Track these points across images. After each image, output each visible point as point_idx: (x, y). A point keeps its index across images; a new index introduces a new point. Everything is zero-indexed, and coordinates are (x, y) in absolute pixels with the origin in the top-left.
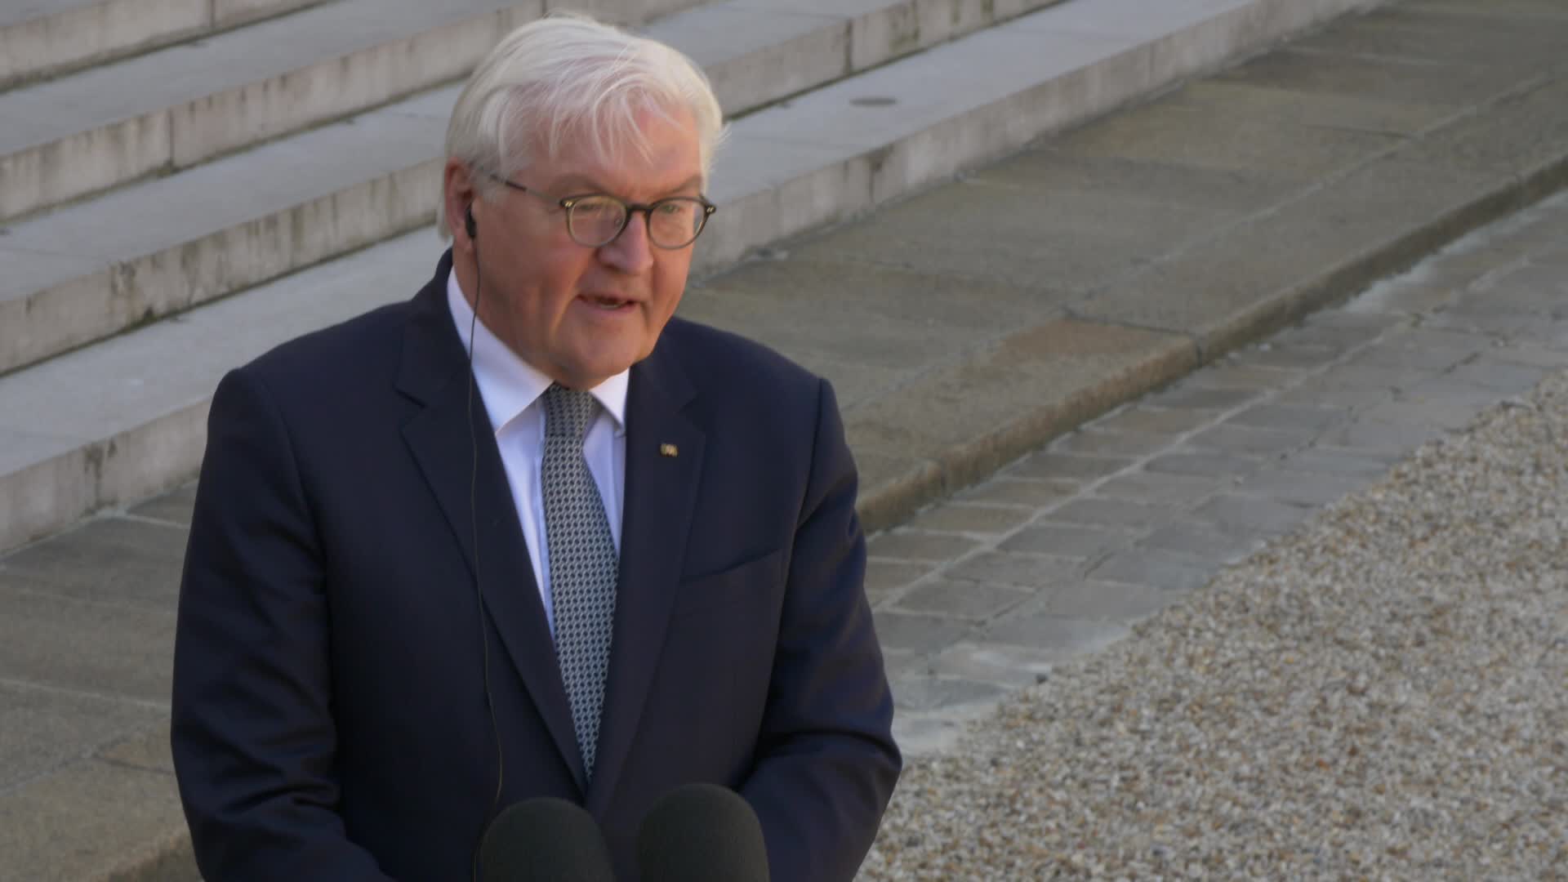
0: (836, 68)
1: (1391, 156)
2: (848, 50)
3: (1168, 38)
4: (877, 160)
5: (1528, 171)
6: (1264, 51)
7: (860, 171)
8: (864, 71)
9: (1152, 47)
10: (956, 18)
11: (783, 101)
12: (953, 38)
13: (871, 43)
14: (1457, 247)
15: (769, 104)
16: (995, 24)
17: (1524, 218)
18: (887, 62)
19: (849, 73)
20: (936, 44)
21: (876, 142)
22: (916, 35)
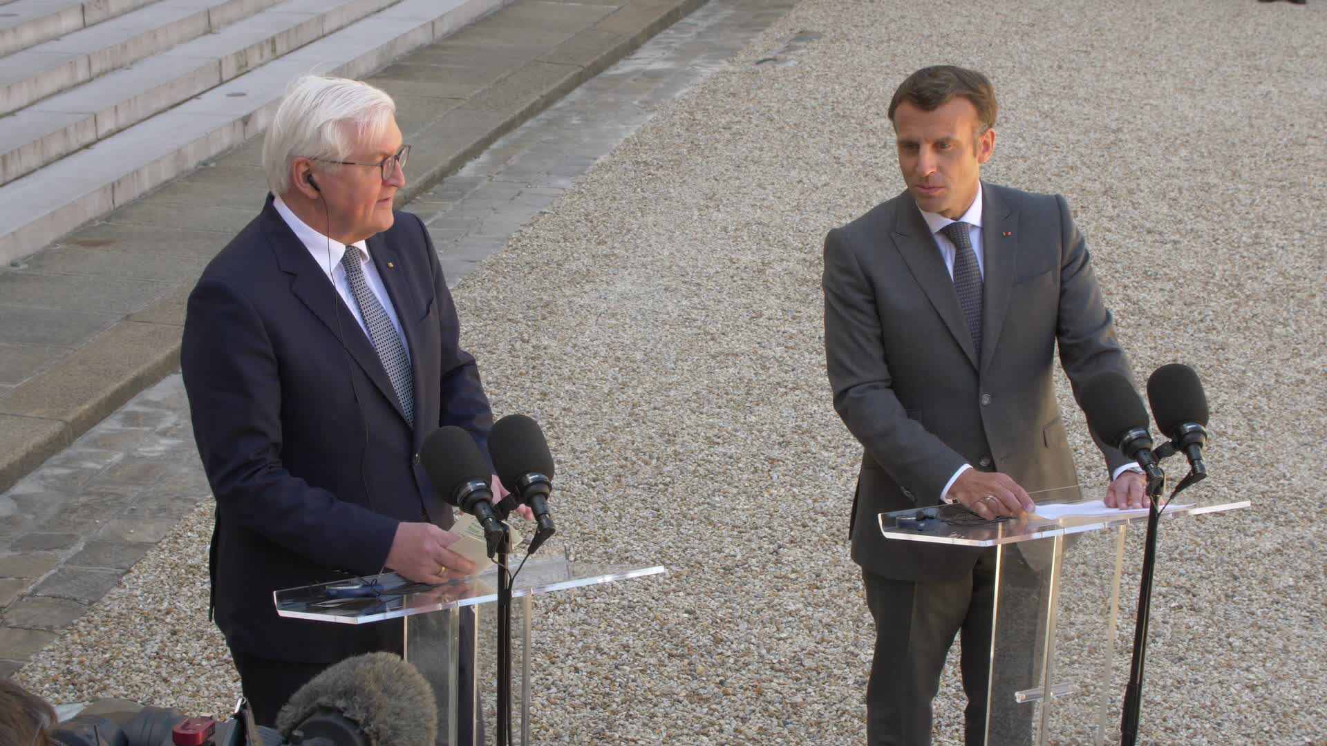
0: (216, 82)
1: (458, 108)
2: (221, 73)
3: (353, 61)
4: (246, 120)
5: (517, 112)
6: (389, 65)
7: (240, 125)
8: (227, 81)
9: (348, 64)
10: (262, 56)
11: (196, 96)
12: (261, 65)
13: (229, 69)
14: (495, 146)
15: (191, 98)
16: (277, 58)
17: (518, 132)
18: (236, 77)
19: (222, 83)
20: (255, 68)
21: (245, 113)
22: (246, 65)
